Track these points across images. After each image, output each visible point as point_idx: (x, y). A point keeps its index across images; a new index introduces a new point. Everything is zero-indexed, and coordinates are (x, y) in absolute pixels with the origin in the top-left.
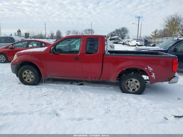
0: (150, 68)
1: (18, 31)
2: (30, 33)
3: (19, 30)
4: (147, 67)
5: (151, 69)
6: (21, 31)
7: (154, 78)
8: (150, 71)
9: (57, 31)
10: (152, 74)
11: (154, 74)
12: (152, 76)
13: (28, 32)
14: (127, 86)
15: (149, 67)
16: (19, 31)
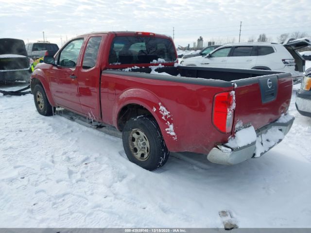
0: (164, 108)
1: (199, 39)
2: (216, 42)
3: (201, 37)
4: (158, 107)
5: (166, 113)
6: (203, 39)
7: (174, 136)
8: (163, 118)
9: (260, 36)
10: (168, 127)
11: (171, 127)
12: (166, 130)
13: (212, 41)
14: (133, 145)
15: (162, 108)
16: (201, 40)
